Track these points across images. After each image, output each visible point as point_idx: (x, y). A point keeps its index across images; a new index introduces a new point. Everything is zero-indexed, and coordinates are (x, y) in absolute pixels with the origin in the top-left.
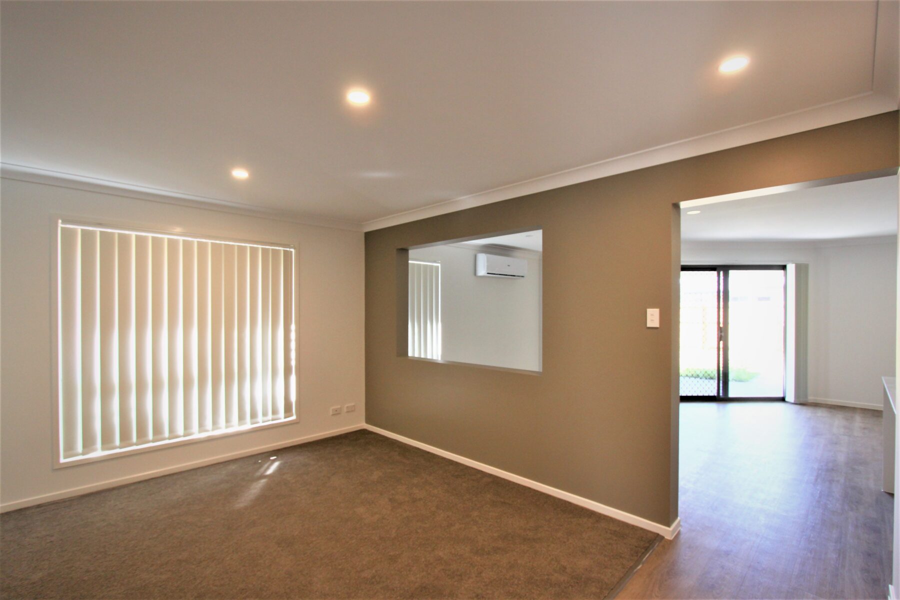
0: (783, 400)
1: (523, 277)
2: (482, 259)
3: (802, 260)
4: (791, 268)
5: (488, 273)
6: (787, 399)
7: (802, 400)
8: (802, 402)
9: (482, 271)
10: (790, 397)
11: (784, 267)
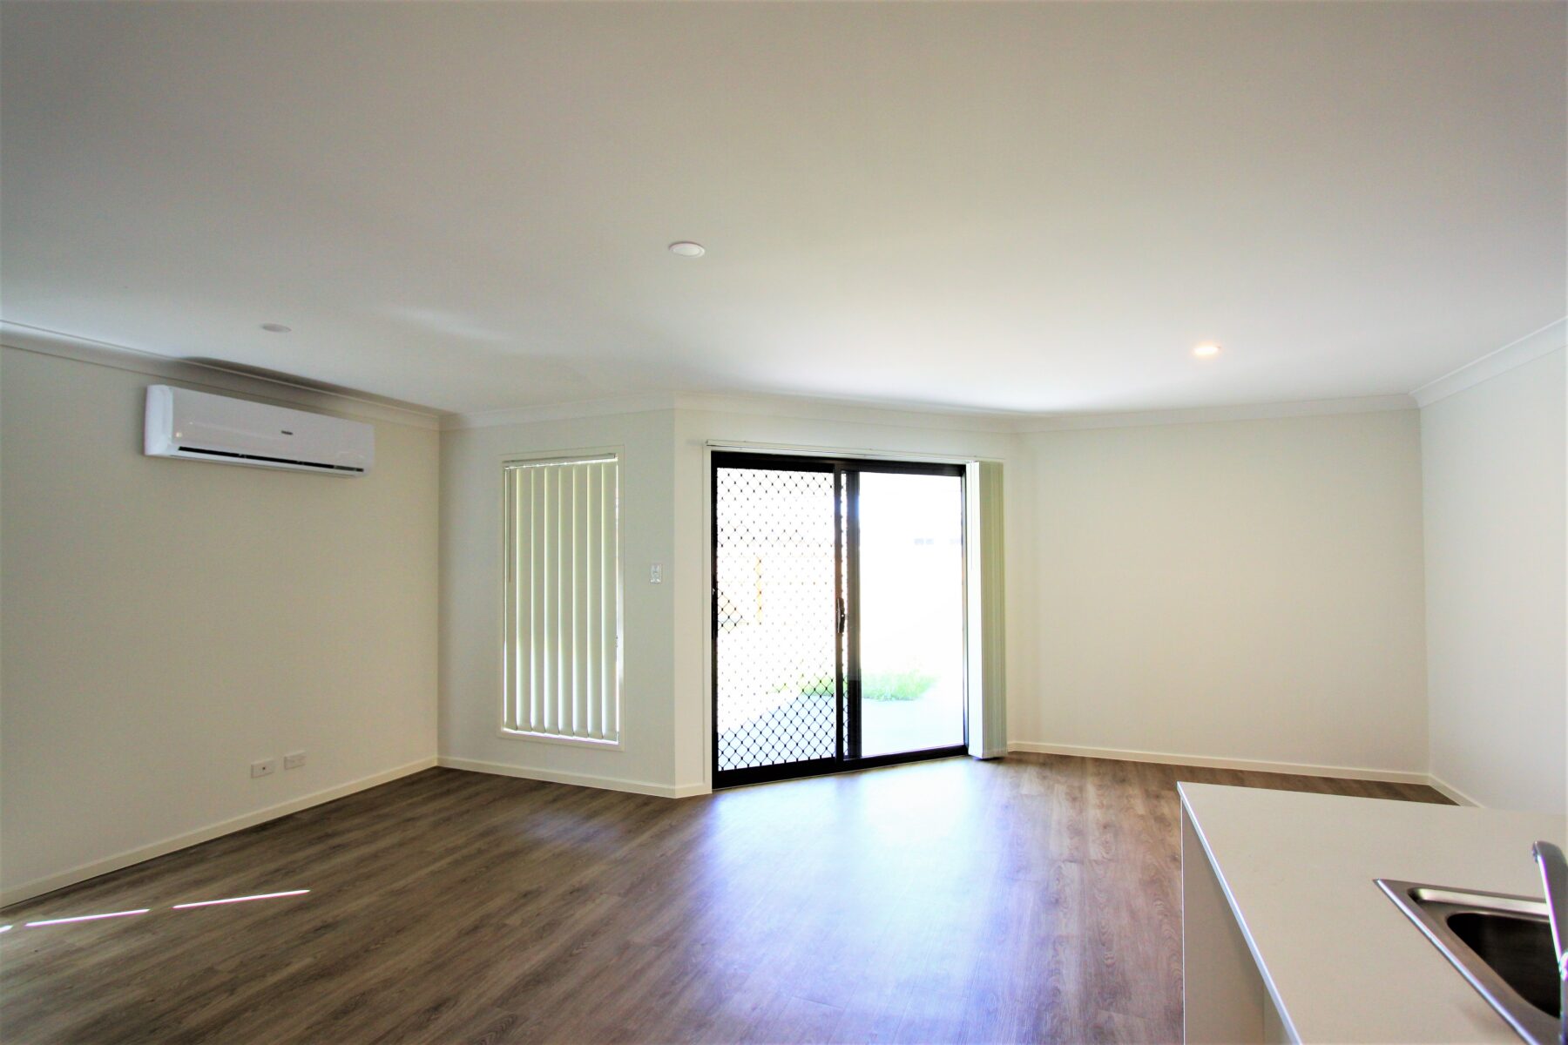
0: (961, 751)
1: (360, 470)
2: (162, 399)
3: (992, 457)
4: (973, 470)
5: (182, 449)
6: (970, 752)
7: (995, 752)
8: (996, 755)
9: (160, 442)
10: (976, 749)
11: (960, 470)
